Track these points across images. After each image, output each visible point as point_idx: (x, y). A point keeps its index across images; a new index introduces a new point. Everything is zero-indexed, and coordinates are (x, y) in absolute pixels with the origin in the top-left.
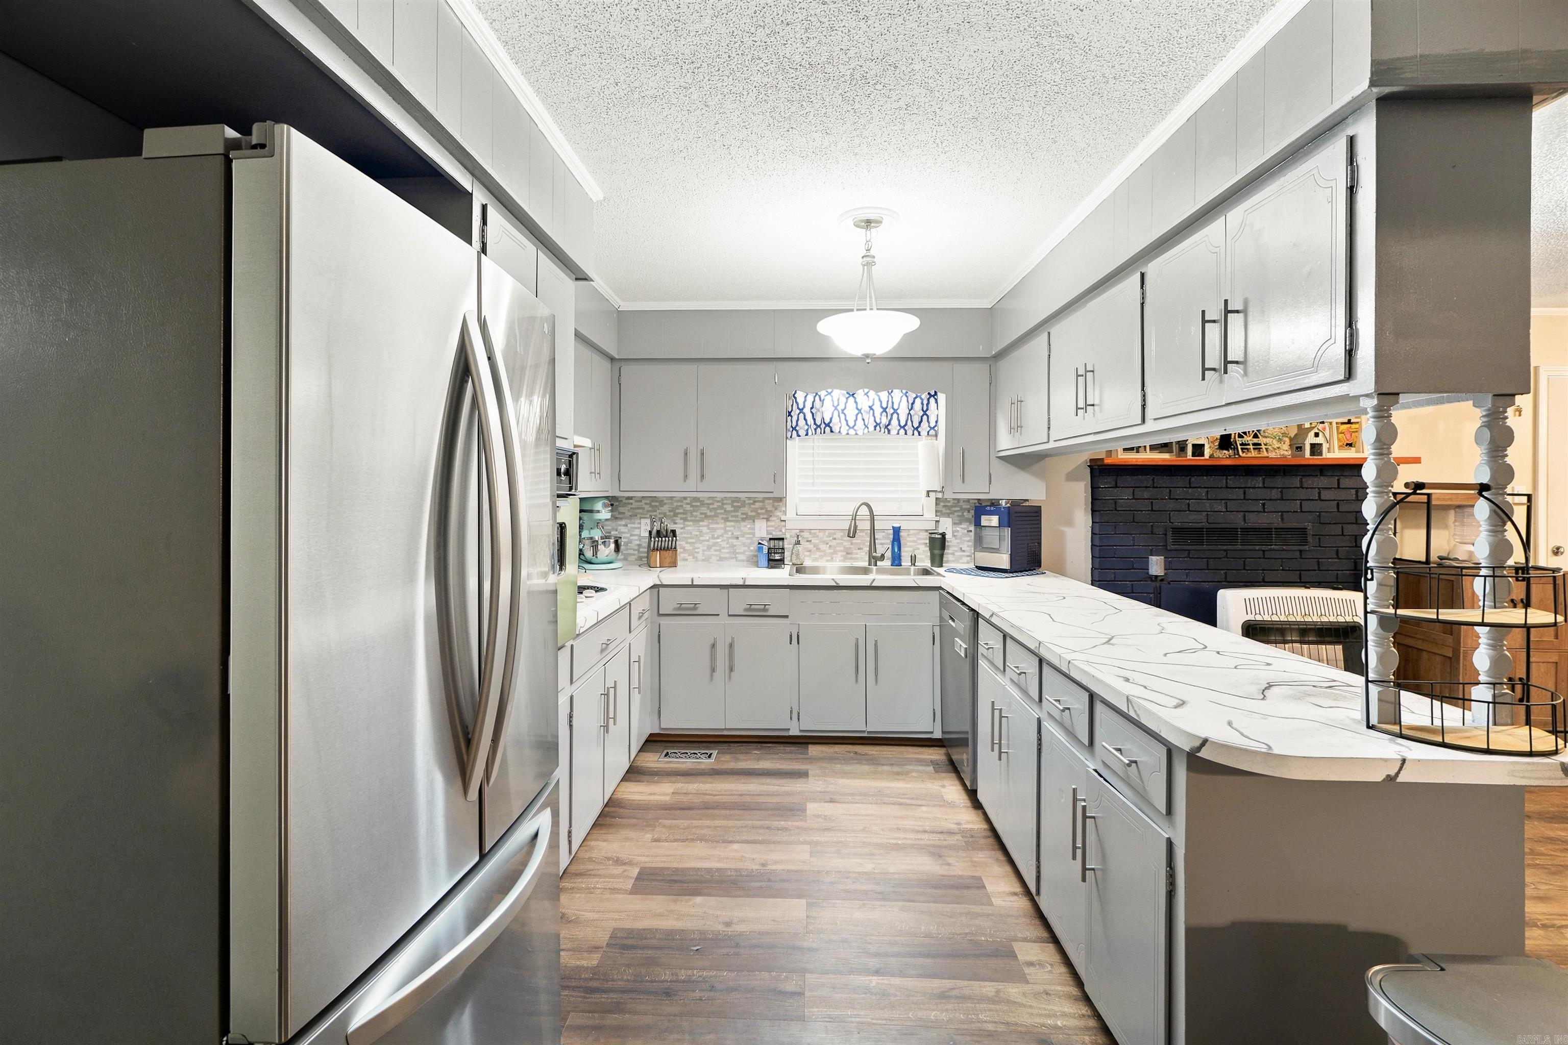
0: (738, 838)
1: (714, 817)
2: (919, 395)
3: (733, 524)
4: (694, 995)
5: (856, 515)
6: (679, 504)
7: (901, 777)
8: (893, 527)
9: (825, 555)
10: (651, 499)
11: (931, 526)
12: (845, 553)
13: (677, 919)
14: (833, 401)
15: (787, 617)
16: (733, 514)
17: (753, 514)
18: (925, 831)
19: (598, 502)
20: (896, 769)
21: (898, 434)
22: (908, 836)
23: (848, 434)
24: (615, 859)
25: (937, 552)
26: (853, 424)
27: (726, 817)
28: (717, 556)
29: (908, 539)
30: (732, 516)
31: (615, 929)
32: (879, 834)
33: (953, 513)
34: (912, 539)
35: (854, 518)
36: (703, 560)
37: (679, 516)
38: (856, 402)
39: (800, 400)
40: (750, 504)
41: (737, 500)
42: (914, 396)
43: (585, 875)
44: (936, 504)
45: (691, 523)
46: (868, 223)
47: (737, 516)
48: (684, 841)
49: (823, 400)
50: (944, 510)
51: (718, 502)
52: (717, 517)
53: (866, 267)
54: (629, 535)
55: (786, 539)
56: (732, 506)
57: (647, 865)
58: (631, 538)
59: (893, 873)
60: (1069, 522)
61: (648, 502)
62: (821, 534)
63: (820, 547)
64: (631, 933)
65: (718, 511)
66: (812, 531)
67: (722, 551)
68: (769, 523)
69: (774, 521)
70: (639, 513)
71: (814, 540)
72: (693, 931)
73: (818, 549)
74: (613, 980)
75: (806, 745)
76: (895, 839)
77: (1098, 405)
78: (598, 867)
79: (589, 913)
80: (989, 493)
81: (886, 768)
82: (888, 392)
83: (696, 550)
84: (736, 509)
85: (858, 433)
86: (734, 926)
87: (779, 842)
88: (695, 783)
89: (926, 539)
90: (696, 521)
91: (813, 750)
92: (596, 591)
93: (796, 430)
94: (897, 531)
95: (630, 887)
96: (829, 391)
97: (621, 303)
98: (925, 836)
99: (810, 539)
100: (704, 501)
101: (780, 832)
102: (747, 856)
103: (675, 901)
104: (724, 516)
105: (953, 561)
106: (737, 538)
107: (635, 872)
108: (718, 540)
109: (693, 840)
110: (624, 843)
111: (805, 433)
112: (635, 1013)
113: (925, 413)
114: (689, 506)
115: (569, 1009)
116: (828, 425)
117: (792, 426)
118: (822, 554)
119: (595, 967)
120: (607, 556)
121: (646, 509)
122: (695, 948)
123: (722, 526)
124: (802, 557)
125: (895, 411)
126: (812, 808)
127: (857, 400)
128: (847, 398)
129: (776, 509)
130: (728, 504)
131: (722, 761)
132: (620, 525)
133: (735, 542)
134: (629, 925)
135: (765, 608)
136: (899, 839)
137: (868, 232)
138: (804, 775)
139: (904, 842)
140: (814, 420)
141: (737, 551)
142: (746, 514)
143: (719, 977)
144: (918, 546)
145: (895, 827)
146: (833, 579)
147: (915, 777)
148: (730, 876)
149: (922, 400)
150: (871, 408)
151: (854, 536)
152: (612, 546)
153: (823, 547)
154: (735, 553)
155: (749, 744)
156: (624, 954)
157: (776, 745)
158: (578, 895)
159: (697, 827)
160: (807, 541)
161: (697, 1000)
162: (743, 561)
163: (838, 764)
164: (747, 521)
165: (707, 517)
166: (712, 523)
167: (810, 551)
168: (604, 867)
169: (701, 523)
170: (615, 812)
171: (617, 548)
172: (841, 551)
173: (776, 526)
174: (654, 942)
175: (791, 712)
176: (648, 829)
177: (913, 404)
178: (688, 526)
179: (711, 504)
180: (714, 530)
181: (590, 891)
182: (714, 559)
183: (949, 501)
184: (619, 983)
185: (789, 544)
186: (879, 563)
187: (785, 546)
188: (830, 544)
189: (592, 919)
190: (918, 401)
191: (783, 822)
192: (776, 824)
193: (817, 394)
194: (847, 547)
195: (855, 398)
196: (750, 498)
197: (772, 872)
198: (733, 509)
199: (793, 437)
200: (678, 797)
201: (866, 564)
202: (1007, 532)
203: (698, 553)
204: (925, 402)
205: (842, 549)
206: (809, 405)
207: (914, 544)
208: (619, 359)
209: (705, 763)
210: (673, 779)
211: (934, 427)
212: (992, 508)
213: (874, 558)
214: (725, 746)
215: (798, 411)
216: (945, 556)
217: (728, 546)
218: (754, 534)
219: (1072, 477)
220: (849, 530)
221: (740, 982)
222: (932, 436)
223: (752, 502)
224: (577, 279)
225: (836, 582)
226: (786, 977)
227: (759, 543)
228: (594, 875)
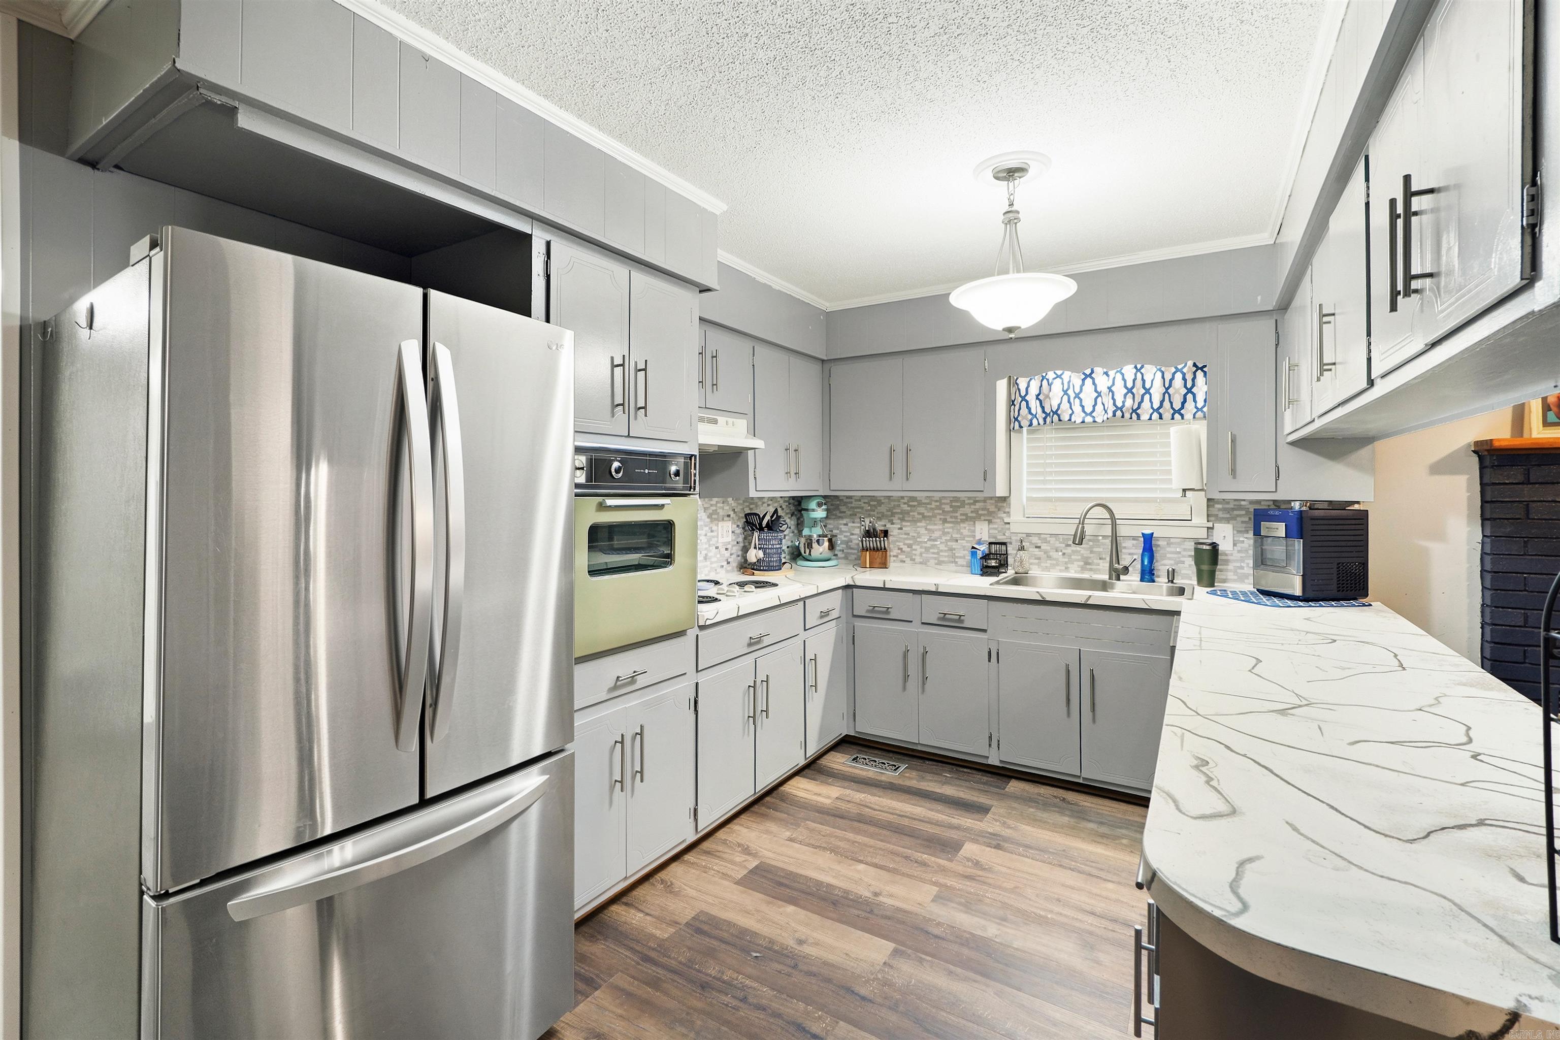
0: (869, 859)
1: (858, 832)
2: (1180, 367)
3: (951, 525)
4: (724, 998)
5: (1085, 518)
6: (896, 503)
7: (1105, 841)
8: (1143, 534)
9: (1057, 565)
10: (869, 498)
11: (1202, 534)
12: (1082, 563)
13: (759, 921)
14: (1063, 384)
15: (985, 631)
16: (951, 514)
17: (974, 515)
18: (1093, 914)
19: (812, 501)
20: (1104, 829)
21: (1150, 419)
22: (1065, 912)
23: (1083, 422)
24: (746, 846)
25: (1205, 567)
26: (1091, 409)
27: (871, 836)
28: (935, 558)
29: (1168, 549)
30: (951, 517)
31: (702, 911)
32: (1030, 900)
33: (1234, 518)
34: (1173, 550)
35: (1082, 522)
36: (921, 563)
37: (896, 515)
38: (1094, 383)
39: (1022, 387)
40: (970, 504)
41: (956, 499)
42: (1173, 370)
43: (713, 855)
44: (1208, 507)
45: (909, 524)
46: (1011, 173)
47: (956, 517)
48: (816, 847)
49: (1052, 383)
50: (1221, 515)
51: (936, 501)
52: (936, 517)
53: (1008, 226)
54: (849, 534)
55: (1011, 543)
56: (951, 506)
57: (768, 861)
58: (851, 537)
59: (1017, 949)
60: (1439, 535)
61: (866, 501)
62: (1052, 540)
63: (1051, 554)
64: (714, 922)
65: (936, 511)
66: (1042, 536)
67: (941, 554)
68: (991, 526)
69: (997, 524)
70: (858, 512)
71: (1044, 547)
72: (765, 937)
73: (1049, 557)
74: (669, 957)
75: (1005, 779)
76: (1045, 910)
77: (1340, 363)
78: (726, 851)
79: (693, 890)
80: (1276, 491)
81: (1091, 825)
82: (1136, 367)
83: (914, 552)
84: (955, 509)
85: (1097, 420)
86: (805, 946)
87: (908, 875)
88: (864, 793)
89: (1189, 550)
90: (914, 521)
91: (1015, 786)
92: (755, 587)
93: (1018, 421)
94: (1148, 542)
95: (740, 877)
96: (1059, 372)
97: (828, 304)
98: (1090, 919)
99: (1039, 545)
100: (921, 500)
101: (916, 865)
102: (866, 880)
103: (769, 903)
104: (942, 517)
105: (1235, 581)
106: (957, 541)
107: (753, 863)
108: (936, 543)
109: (824, 848)
110: (762, 835)
111: (1028, 423)
112: (666, 993)
113: (1189, 391)
114: (906, 505)
115: (621, 968)
116: (1056, 413)
117: (1014, 417)
118: (1055, 562)
119: (663, 940)
120: (821, 554)
121: (865, 508)
122: (755, 954)
123: (941, 527)
124: (1027, 565)
125: (1147, 391)
126: (970, 849)
127: (1096, 382)
128: (1083, 380)
129: (999, 510)
130: (947, 504)
131: (906, 777)
132: (841, 524)
133: (954, 545)
134: (715, 912)
135: (960, 619)
136: (1051, 912)
137: (1011, 184)
138: (983, 810)
139: (1054, 917)
140: (1043, 408)
141: (956, 555)
142: (966, 515)
143: (758, 990)
144: (1182, 559)
145: (1056, 896)
146: (1038, 592)
147: (1125, 845)
148: (837, 895)
149: (1184, 375)
150: (1109, 388)
151: (1081, 543)
152: (826, 544)
153: (1054, 554)
154: (954, 556)
155: (944, 765)
156: (693, 936)
157: (974, 772)
158: (694, 871)
159: (836, 837)
160: (1036, 547)
161: (723, 1004)
162: (963, 566)
163: (1032, 807)
164: (967, 523)
165: (924, 517)
166: (928, 524)
167: (1039, 559)
168: (731, 852)
169: (919, 524)
170: (773, 803)
171: (832, 546)
172: (1078, 560)
173: (1000, 529)
174: (725, 935)
175: (990, 738)
176: (792, 826)
177: (1171, 381)
178: (906, 526)
179: (928, 504)
180: (933, 531)
181: (705, 869)
182: (932, 562)
183: (1228, 503)
184: (672, 962)
185: (1013, 549)
186: (1122, 577)
187: (1009, 552)
188: (1064, 551)
189: (690, 895)
190: (1179, 376)
191: (926, 856)
192: (919, 856)
193: (1043, 378)
194: (1085, 555)
195: (1093, 379)
196: (969, 498)
197: (880, 904)
198: (952, 509)
199: (1015, 429)
200: (840, 804)
201: (1106, 577)
202: (1298, 545)
203: (915, 555)
204: (1189, 377)
205: (1080, 557)
206: (1033, 390)
207: (1176, 556)
208: (828, 360)
209: (888, 775)
210: (846, 784)
211: (1202, 408)
212: (1277, 513)
213: (1116, 570)
214: (916, 762)
215: (1020, 399)
216: (1217, 573)
217: (946, 549)
218: (974, 536)
219: (1440, 468)
220: (1075, 536)
221: (773, 1004)
222: (1200, 419)
223: (972, 501)
224: (700, 292)
225: (1042, 596)
226: (820, 1017)
227: (973, 548)
228: (719, 857)
